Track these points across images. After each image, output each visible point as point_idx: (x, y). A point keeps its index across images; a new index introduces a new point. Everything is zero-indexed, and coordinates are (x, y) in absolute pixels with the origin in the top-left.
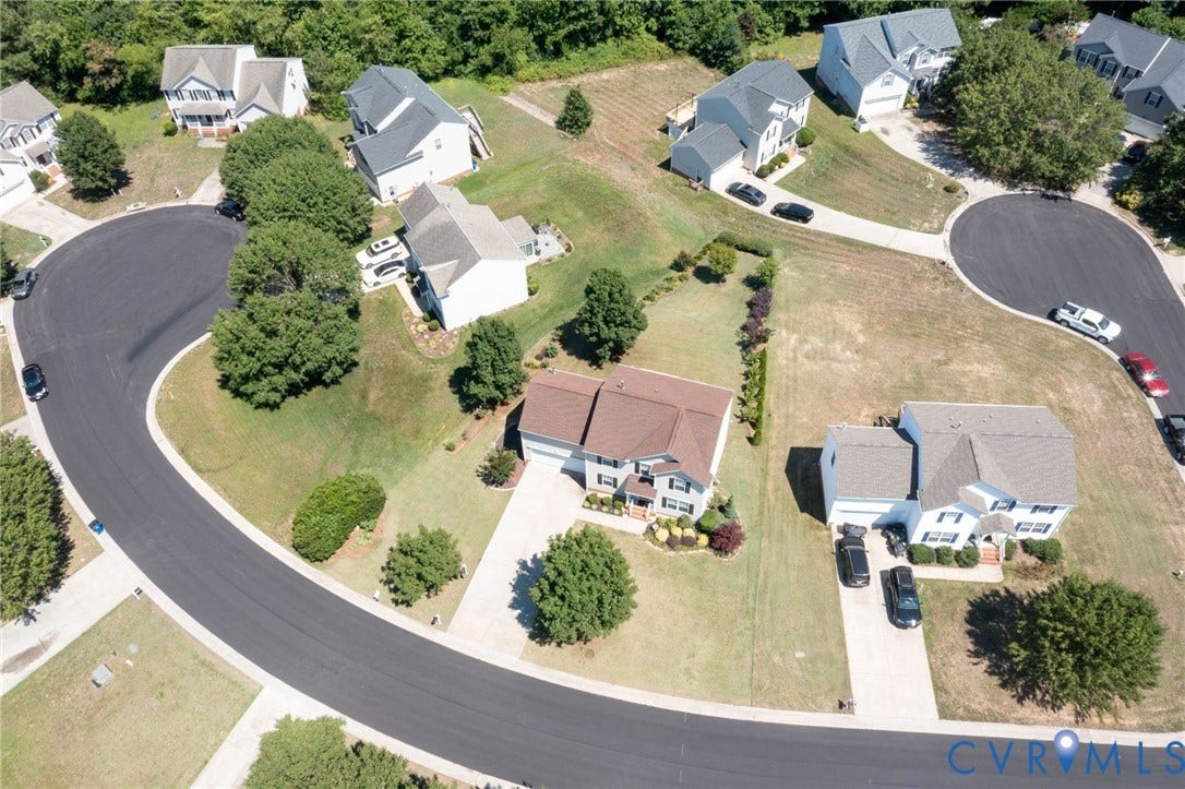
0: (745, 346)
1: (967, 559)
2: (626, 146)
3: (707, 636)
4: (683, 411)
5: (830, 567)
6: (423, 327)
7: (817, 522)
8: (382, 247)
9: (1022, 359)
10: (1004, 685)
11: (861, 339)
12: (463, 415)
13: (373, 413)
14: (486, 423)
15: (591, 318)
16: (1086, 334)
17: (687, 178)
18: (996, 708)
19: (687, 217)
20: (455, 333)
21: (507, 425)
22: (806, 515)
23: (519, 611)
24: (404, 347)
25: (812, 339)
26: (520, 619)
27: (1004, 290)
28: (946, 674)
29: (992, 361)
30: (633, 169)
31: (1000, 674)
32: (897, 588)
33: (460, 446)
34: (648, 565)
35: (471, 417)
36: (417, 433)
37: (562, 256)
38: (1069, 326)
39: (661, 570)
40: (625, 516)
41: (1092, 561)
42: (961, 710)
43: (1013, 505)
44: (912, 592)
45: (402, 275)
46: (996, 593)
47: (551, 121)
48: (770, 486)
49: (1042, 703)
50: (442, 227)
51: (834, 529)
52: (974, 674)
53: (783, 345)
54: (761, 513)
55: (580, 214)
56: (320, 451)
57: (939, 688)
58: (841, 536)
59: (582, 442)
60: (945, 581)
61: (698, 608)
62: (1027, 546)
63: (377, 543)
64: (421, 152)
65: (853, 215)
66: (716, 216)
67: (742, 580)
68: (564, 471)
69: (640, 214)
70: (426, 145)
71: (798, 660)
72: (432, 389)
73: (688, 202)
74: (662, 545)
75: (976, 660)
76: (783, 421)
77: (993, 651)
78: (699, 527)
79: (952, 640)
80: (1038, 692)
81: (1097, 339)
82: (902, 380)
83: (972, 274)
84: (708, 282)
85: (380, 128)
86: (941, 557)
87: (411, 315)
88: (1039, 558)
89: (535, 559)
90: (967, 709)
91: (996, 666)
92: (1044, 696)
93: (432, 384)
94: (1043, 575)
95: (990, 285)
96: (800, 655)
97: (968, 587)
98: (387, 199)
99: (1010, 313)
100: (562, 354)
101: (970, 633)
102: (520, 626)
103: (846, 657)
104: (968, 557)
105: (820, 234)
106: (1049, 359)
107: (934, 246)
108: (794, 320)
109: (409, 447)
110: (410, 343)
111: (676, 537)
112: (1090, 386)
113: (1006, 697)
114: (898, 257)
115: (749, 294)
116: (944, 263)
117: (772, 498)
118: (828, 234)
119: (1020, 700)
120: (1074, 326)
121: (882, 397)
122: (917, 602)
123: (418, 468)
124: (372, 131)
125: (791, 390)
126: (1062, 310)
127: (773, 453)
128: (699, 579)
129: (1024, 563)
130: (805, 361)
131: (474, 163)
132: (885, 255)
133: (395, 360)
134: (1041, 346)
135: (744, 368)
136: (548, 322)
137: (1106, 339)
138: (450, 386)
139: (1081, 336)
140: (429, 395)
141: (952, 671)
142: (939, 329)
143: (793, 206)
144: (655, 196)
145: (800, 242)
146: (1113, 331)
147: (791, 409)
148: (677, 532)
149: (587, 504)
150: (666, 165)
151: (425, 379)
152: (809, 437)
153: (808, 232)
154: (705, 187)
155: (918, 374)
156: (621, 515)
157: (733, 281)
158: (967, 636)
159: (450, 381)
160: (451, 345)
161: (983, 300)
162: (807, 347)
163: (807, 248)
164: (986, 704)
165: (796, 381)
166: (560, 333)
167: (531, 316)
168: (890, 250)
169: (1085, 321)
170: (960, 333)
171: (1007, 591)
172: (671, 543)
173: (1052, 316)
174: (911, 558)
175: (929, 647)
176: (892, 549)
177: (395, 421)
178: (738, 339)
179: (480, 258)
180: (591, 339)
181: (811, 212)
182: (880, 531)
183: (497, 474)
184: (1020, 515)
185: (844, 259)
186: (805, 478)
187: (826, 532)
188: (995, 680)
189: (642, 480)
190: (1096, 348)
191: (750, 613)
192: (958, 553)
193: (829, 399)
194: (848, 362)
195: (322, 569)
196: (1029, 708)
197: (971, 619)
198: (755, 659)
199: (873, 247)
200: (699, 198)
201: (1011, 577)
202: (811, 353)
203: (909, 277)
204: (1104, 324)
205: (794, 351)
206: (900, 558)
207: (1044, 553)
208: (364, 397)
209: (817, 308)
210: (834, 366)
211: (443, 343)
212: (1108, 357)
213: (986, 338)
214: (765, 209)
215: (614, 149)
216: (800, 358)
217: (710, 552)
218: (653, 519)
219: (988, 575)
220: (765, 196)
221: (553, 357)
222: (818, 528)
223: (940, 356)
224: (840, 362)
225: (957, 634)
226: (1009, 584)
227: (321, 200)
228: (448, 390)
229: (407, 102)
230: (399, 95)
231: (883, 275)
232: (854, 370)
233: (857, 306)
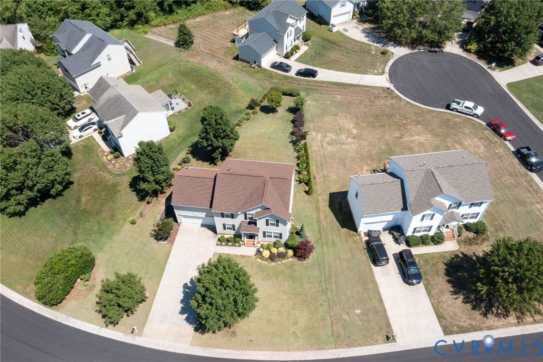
0: (294, 143)
1: (437, 239)
2: (214, 51)
3: (302, 310)
4: (268, 178)
5: (364, 257)
6: (110, 157)
7: (352, 232)
8: (82, 116)
9: (439, 131)
10: (474, 308)
11: (355, 131)
12: (139, 202)
13: (85, 210)
14: (154, 206)
15: (206, 136)
16: (466, 114)
17: (248, 62)
18: (474, 323)
19: (251, 82)
20: (130, 157)
21: (166, 204)
22: (345, 229)
23: (186, 315)
24: (100, 170)
25: (329, 135)
26: (187, 320)
27: (421, 97)
28: (442, 308)
29: (424, 133)
30: (219, 62)
31: (470, 302)
32: (405, 262)
33: (140, 221)
34: (260, 273)
35: (144, 203)
36: (112, 217)
37: (187, 109)
38: (457, 111)
39: (269, 274)
40: (242, 246)
41: (502, 230)
42: (455, 328)
43: (459, 205)
44: (413, 264)
45: (95, 130)
46: (457, 256)
47: (172, 44)
48: (322, 217)
49: (498, 315)
50: (114, 98)
51: (362, 234)
52: (456, 305)
53: (315, 140)
54: (320, 232)
55: (193, 87)
56: (52, 237)
57: (440, 317)
58: (367, 238)
59: (211, 206)
60: (429, 254)
61: (294, 294)
62: (467, 227)
63: (92, 288)
64: (99, 62)
65: (337, 71)
66: (267, 80)
67: (316, 273)
68: (203, 225)
69: (226, 83)
70: (101, 58)
71: (358, 315)
72: (119, 191)
73: (251, 74)
74: (266, 260)
75: (456, 296)
76: (322, 179)
77: (464, 290)
78: (287, 246)
79: (439, 287)
80: (493, 309)
81: (473, 116)
82: (381, 149)
83: (403, 92)
84: (268, 113)
85: (74, 52)
86: (423, 241)
87: (103, 151)
88: (475, 233)
89: (192, 280)
90: (458, 326)
91: (469, 298)
92: (497, 310)
93: (119, 188)
94: (479, 242)
95: (414, 96)
96: (358, 311)
97: (442, 255)
98: (83, 91)
99: (427, 109)
100: (193, 160)
101: (449, 281)
102: (188, 324)
103: (384, 308)
104: (438, 238)
105: (323, 82)
106: (452, 128)
107: (382, 81)
108: (318, 126)
109: (108, 226)
110: (104, 167)
111: (274, 254)
112: (475, 139)
113: (477, 314)
114: (365, 88)
115: (291, 116)
116: (389, 89)
117: (324, 223)
118: (327, 82)
119: (485, 315)
120: (460, 111)
121: (372, 159)
122: (418, 269)
123: (115, 238)
124: (70, 54)
125: (323, 162)
126: (453, 103)
127: (320, 198)
128: (292, 277)
129: (468, 237)
130: (328, 146)
131: (132, 67)
132: (358, 88)
133: (96, 177)
134: (446, 123)
135: (296, 154)
136: (184, 145)
137: (478, 115)
138: (130, 188)
139: (464, 115)
140: (118, 194)
141: (445, 305)
142: (393, 121)
143: (306, 69)
144: (233, 73)
145: (313, 87)
146: (480, 110)
147: (325, 173)
148: (275, 250)
149: (219, 243)
150: (237, 58)
151: (115, 186)
152: (338, 187)
153: (316, 82)
154: (259, 66)
155: (388, 145)
156: (240, 246)
157: (281, 111)
158: (448, 283)
159: (130, 185)
160: (128, 165)
161: (412, 104)
162: (328, 139)
163: (317, 90)
164: (468, 322)
165: (325, 157)
166: (190, 149)
167: (173, 143)
168: (360, 85)
169: (466, 107)
170: (405, 122)
171: (463, 254)
172: (272, 258)
173: (448, 107)
174: (408, 244)
175: (429, 293)
176: (396, 240)
177: (99, 212)
178: (290, 140)
179: (138, 112)
180: (208, 148)
181: (316, 72)
182: (388, 232)
183: (163, 233)
184: (464, 210)
185: (337, 93)
186: (341, 209)
187: (358, 237)
188: (469, 306)
189: (250, 223)
190: (473, 120)
191: (324, 292)
192: (433, 237)
193: (344, 164)
194: (351, 143)
195: (57, 310)
196: (491, 320)
197: (448, 273)
198: (333, 319)
199: (351, 85)
200: (256, 72)
201: (463, 246)
202: (330, 142)
203: (373, 97)
204: (475, 107)
205: (321, 142)
206: (402, 245)
207: (477, 230)
208: (78, 201)
209: (328, 119)
210: (344, 147)
211: (124, 164)
212: (480, 124)
213: (418, 123)
214: (292, 73)
215: (207, 53)
216: (325, 145)
217: (295, 260)
218: (259, 245)
219: (450, 246)
220: (291, 67)
221: (188, 163)
222: (353, 235)
223: (397, 135)
224: (346, 144)
225: (442, 283)
226: (463, 250)
227: (39, 92)
228: (129, 190)
229: (87, 37)
230: (83, 33)
231: (359, 98)
232: (355, 147)
233: (349, 115)
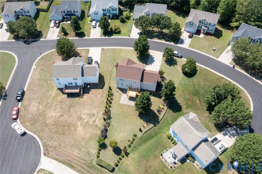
22: (103, 75)
26: (152, 56)
31: (78, 54)
42: (86, 50)
52: (82, 54)
54: (111, 75)
76: (104, 95)
96: (108, 54)
103: (101, 54)
116: (45, 154)
117: (109, 79)
125: (100, 104)
127: (107, 88)
151: (188, 108)
165: (99, 106)
168: (59, 161)
186: (101, 82)
191: (115, 60)
198: (115, 54)
210: (88, 112)
216: (96, 115)
223: (61, 117)
231: (65, 149)
232: (84, 111)
233: (77, 137)
